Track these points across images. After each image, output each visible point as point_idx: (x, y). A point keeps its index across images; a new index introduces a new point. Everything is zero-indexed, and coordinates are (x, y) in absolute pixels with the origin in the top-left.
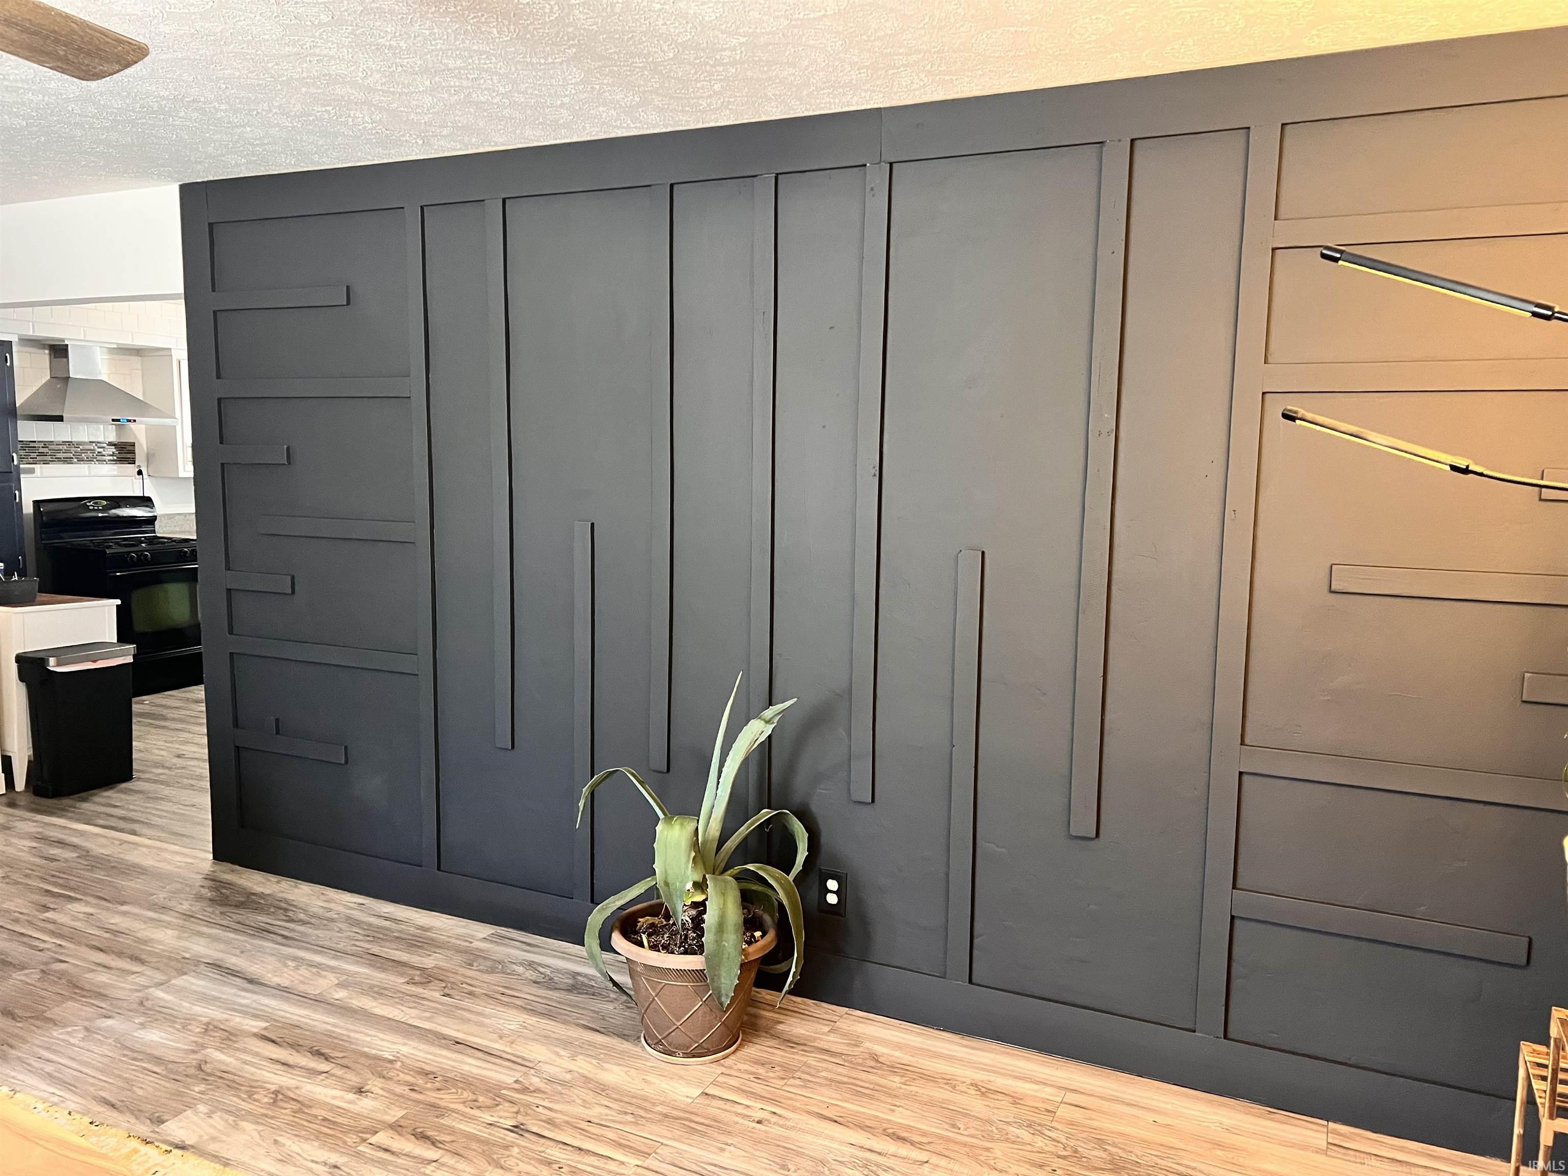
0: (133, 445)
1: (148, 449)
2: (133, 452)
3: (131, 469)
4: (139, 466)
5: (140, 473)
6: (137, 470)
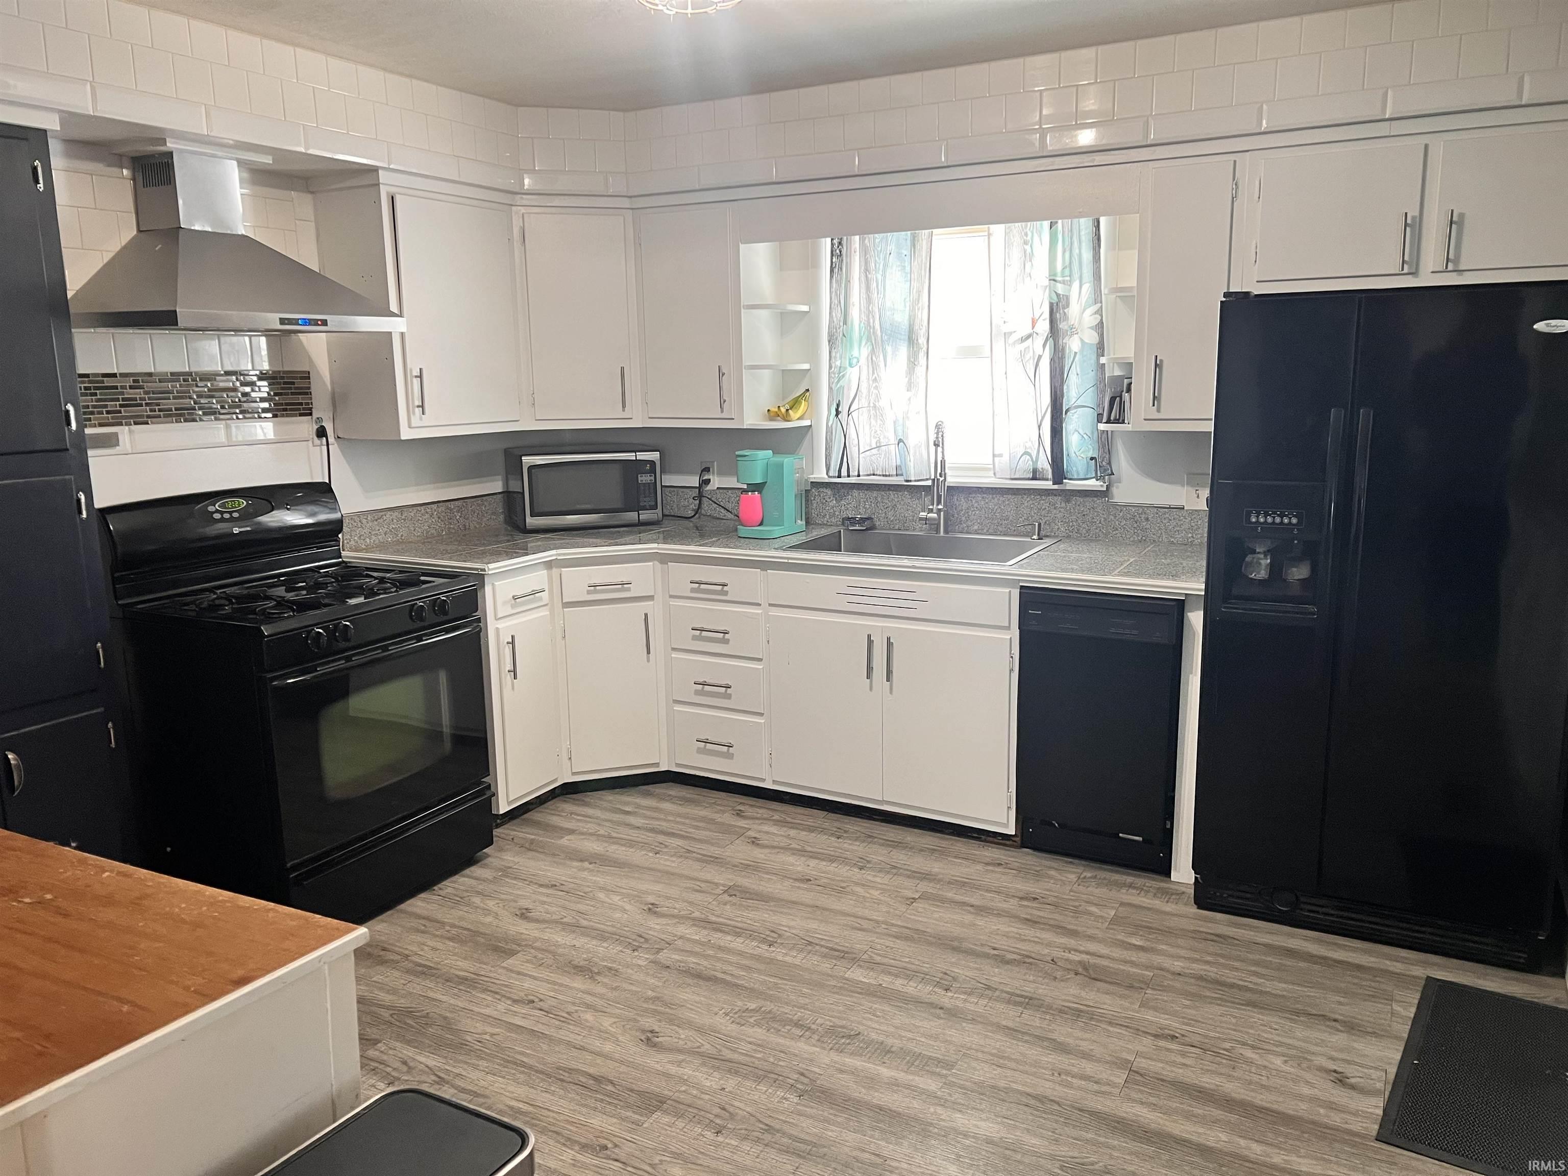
0: (306, 376)
1: (332, 382)
2: (307, 392)
3: (305, 427)
4: (319, 419)
5: (321, 433)
6: (316, 427)
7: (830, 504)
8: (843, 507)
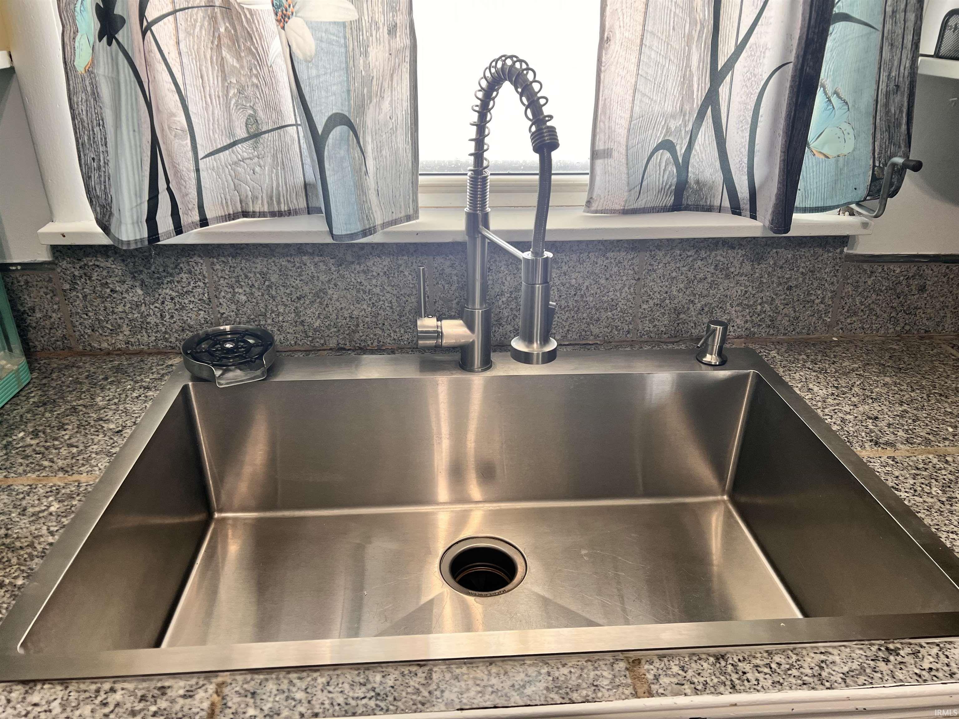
7: (129, 297)
8: (169, 305)
